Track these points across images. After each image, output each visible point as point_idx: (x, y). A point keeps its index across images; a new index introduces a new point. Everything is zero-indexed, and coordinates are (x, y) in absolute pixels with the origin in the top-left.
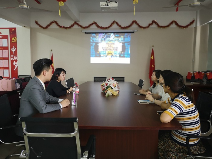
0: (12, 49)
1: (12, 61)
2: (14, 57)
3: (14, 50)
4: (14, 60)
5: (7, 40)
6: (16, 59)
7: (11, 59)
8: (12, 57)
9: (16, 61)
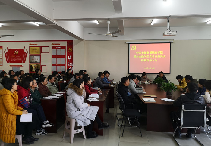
0: (69, 57)
1: (68, 67)
2: (69, 64)
3: (70, 58)
4: (70, 66)
5: (65, 50)
6: (71, 65)
7: (67, 65)
8: (68, 64)
9: (72, 67)
